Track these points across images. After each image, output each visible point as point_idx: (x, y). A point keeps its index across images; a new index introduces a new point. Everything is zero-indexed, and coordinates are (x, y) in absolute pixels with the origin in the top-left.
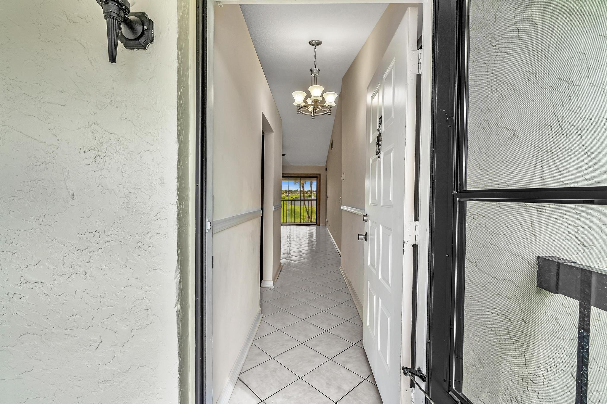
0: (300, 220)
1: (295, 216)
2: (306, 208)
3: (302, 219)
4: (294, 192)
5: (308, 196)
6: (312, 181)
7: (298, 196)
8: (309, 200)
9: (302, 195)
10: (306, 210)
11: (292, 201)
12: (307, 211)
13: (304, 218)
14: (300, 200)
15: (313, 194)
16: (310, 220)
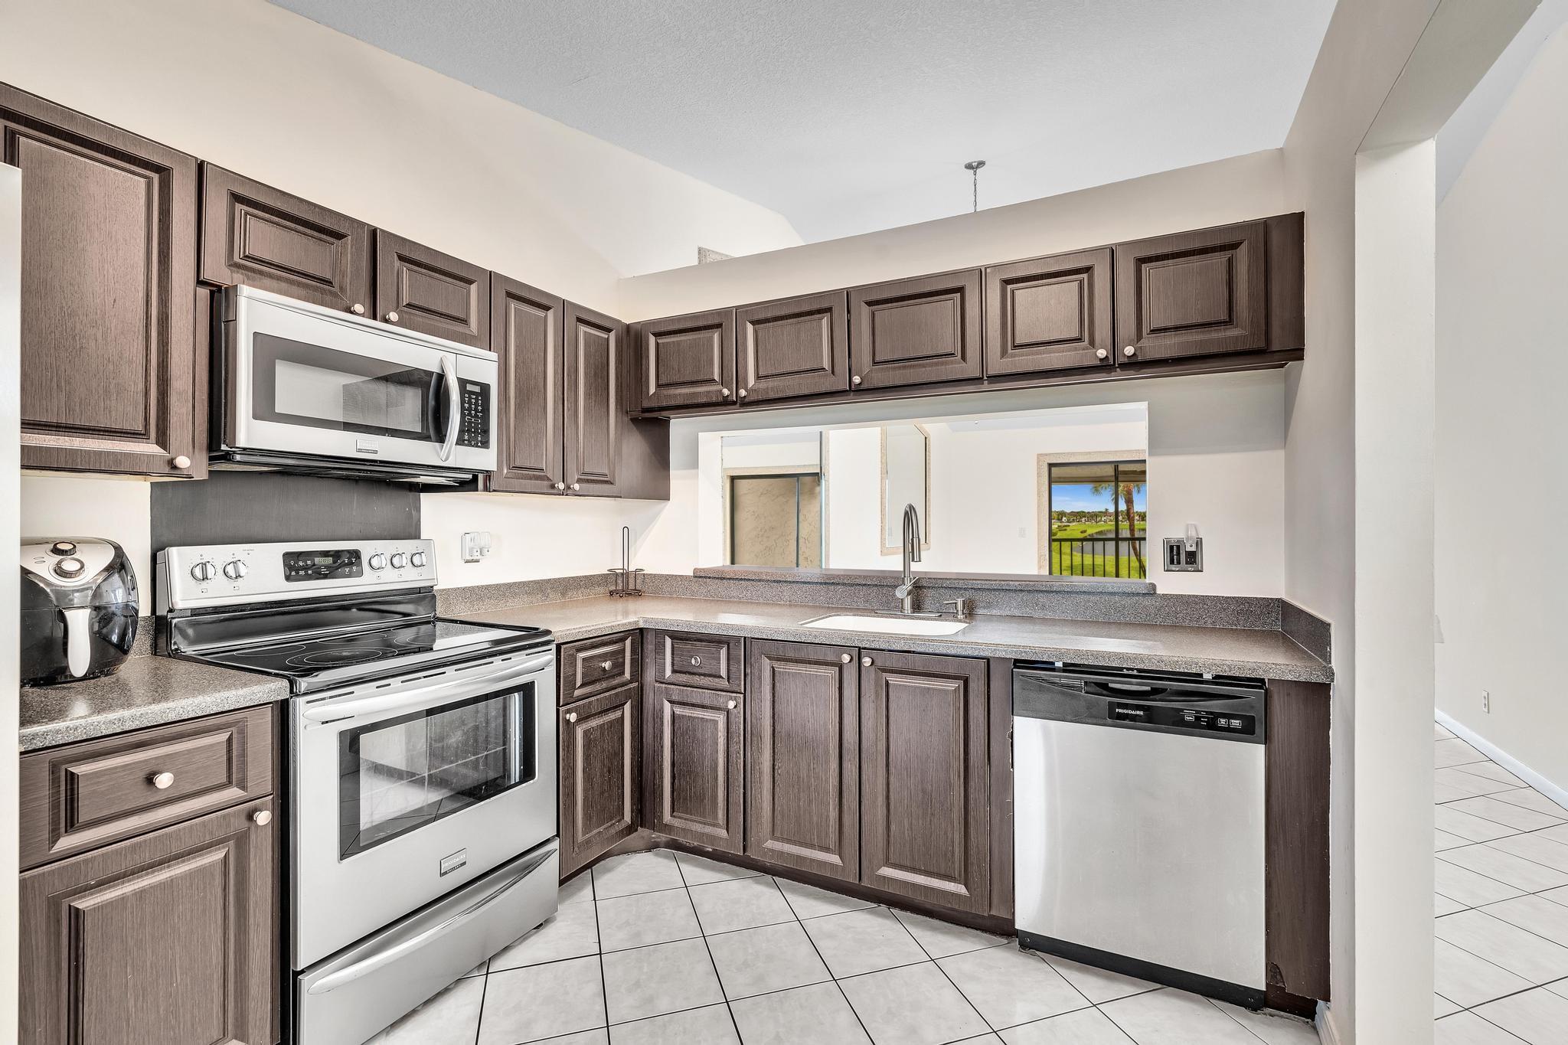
4: (1093, 516)
7: (1111, 525)
9: (1124, 526)
14: (1117, 539)
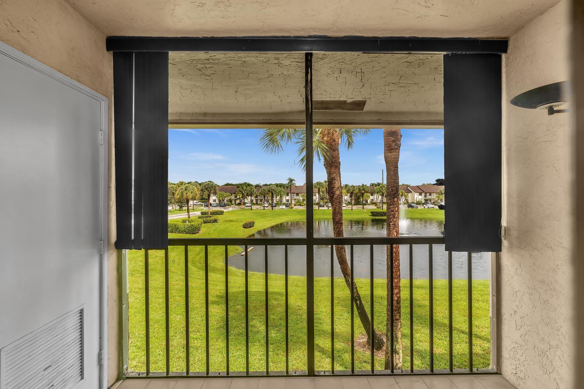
0: (305, 359)
1: (273, 334)
2: (352, 286)
3: (323, 351)
5: (368, 217)
6: (394, 128)
8: (372, 242)
10: (355, 298)
11: (250, 248)
12: (361, 308)
13: (338, 345)
15: (403, 208)
16: (381, 357)
